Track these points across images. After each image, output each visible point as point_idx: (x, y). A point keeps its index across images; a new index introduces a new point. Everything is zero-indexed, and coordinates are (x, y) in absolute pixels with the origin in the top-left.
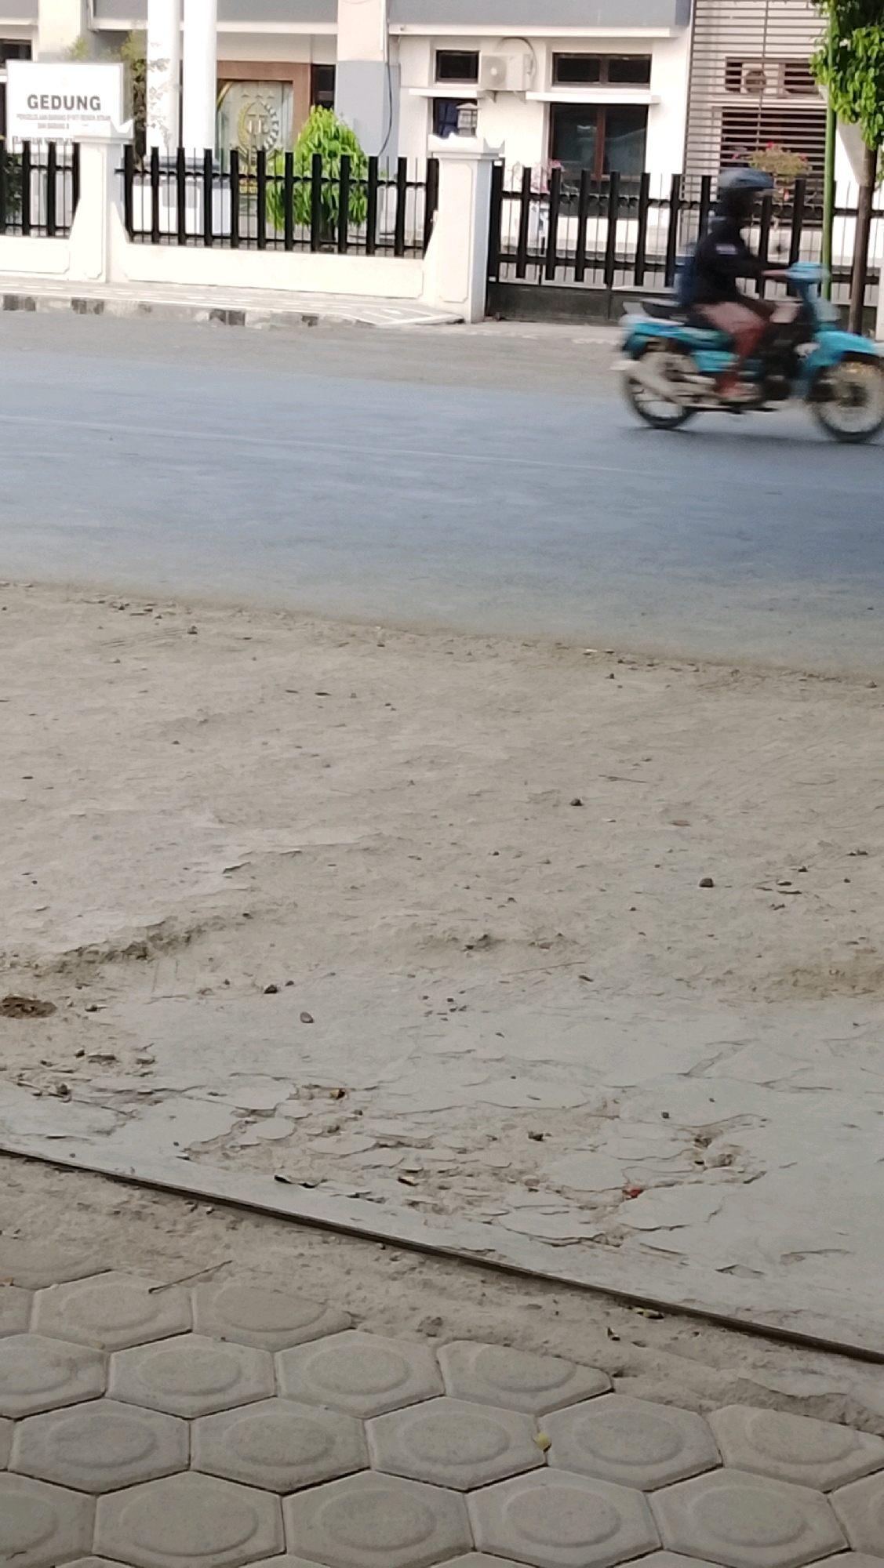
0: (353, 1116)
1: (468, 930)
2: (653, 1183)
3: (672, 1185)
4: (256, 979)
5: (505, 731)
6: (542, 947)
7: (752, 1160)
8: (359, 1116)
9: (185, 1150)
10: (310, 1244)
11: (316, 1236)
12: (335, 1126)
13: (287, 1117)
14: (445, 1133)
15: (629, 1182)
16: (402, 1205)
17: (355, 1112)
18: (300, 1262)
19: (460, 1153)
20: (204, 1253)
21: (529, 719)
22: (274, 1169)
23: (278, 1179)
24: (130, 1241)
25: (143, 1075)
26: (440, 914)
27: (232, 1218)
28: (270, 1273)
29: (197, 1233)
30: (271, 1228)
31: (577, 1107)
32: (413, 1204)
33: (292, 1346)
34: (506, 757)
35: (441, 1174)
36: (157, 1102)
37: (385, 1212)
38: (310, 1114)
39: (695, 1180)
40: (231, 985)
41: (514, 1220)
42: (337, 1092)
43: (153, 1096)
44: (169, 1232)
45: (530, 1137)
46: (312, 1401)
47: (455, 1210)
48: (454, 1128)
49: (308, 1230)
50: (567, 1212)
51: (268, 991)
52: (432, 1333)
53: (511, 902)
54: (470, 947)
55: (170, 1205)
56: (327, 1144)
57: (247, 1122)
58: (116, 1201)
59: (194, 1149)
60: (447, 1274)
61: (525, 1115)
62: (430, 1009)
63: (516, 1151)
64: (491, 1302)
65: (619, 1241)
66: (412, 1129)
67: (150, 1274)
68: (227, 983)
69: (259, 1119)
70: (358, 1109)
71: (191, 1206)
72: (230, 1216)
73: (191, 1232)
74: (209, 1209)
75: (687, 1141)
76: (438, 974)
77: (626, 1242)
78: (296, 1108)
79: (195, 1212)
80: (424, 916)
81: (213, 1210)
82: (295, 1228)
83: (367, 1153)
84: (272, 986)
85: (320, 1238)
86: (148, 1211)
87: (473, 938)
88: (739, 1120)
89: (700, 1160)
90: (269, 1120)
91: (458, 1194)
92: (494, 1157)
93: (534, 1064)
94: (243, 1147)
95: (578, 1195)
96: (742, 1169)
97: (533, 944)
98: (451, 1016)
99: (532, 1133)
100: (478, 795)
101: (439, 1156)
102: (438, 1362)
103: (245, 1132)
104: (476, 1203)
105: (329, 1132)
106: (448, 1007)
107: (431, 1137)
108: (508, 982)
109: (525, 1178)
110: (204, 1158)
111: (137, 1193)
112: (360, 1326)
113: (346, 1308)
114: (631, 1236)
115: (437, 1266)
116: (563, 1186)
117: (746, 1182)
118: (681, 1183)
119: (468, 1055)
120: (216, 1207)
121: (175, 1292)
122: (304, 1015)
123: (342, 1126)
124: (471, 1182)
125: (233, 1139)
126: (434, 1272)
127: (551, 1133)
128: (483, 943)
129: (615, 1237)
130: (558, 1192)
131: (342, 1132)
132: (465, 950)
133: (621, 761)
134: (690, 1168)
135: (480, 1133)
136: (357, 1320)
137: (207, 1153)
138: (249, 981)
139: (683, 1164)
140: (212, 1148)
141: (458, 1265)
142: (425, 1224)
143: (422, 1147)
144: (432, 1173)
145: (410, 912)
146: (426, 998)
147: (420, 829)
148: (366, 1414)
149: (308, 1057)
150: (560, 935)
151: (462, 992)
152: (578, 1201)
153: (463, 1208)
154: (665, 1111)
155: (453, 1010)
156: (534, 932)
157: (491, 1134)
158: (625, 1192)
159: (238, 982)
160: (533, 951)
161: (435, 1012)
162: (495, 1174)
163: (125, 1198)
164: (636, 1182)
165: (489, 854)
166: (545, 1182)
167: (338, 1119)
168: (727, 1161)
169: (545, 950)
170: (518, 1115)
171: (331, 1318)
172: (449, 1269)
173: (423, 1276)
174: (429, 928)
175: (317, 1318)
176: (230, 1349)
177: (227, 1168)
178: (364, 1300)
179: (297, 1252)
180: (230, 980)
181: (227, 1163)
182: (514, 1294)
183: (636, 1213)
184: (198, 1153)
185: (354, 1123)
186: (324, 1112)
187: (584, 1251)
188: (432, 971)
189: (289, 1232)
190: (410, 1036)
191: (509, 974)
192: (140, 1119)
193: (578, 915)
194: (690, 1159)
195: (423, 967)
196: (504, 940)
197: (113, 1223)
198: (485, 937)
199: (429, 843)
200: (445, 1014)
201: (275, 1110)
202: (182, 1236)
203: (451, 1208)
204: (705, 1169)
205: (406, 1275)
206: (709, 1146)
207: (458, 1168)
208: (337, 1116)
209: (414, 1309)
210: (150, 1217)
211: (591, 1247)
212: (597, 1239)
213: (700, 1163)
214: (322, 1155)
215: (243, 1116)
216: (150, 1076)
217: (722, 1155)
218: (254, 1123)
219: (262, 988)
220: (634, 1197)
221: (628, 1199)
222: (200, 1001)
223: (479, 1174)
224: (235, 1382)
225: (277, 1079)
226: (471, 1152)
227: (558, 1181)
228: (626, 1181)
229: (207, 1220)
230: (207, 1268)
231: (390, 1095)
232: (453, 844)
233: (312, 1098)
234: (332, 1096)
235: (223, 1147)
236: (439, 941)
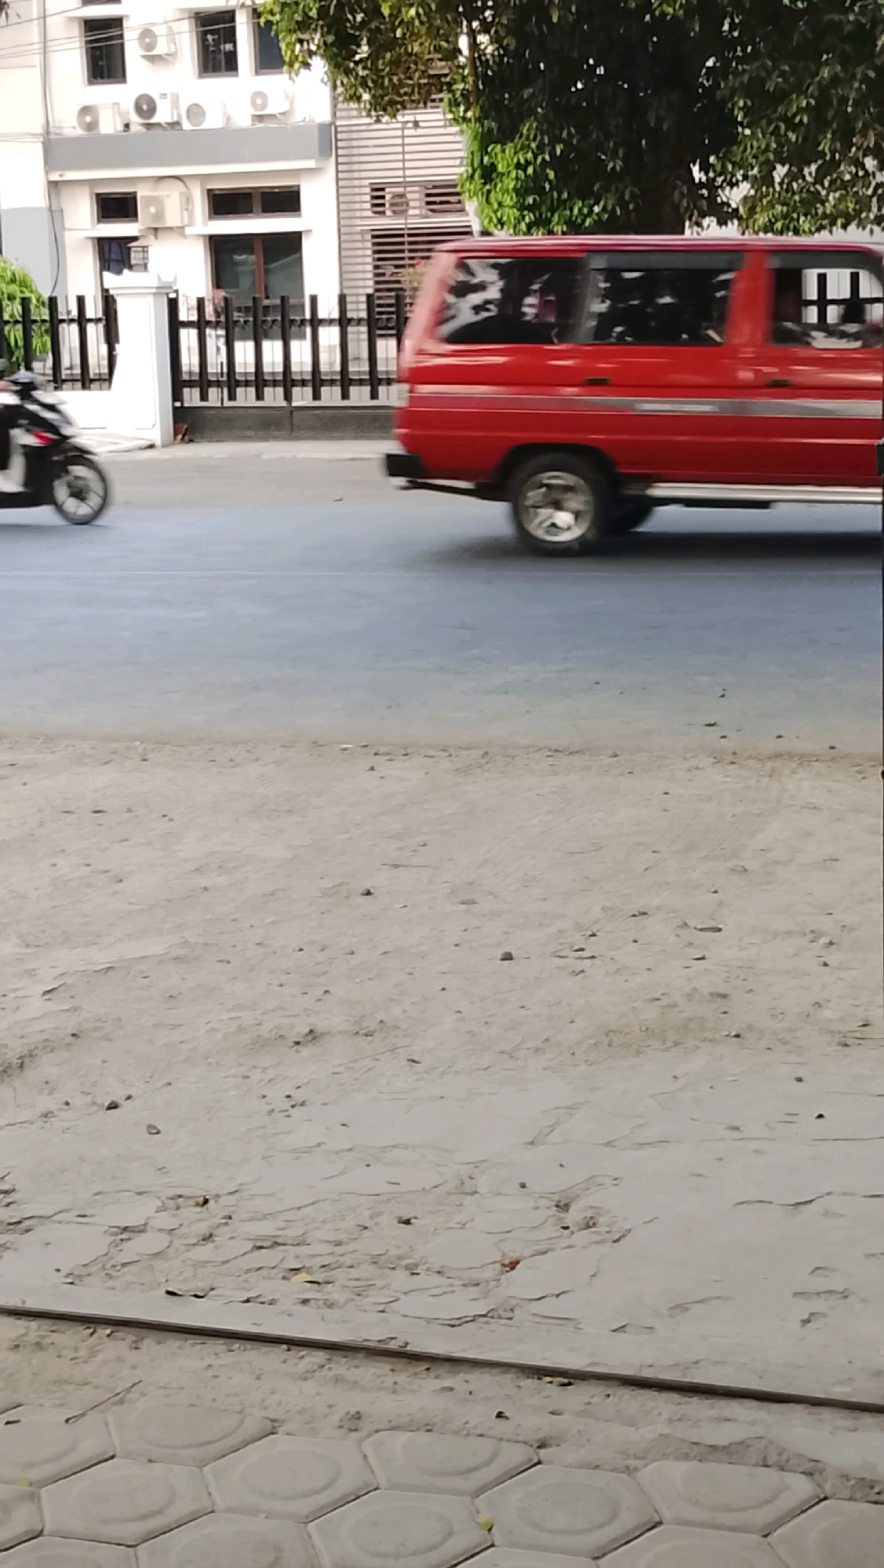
0: (224, 1221)
1: (292, 1027)
2: (527, 1252)
3: (546, 1253)
4: (94, 1097)
5: (282, 831)
6: (366, 1035)
7: (614, 1219)
8: (230, 1221)
9: (68, 1276)
10: (216, 1354)
11: (219, 1345)
12: (207, 1234)
13: (160, 1230)
14: (317, 1228)
15: (504, 1255)
16: (295, 1304)
17: (224, 1218)
18: (210, 1373)
19: (335, 1245)
20: (112, 1376)
21: (304, 817)
22: (160, 1284)
23: (168, 1293)
24: (35, 1374)
25: (8, 1205)
26: (263, 1014)
27: (134, 1338)
28: (182, 1388)
29: (100, 1357)
30: (173, 1343)
31: (436, 1187)
32: (305, 1302)
33: (219, 1459)
34: (290, 855)
35: (323, 1269)
36: (27, 1231)
37: (281, 1313)
38: (181, 1225)
39: (566, 1245)
40: (71, 1106)
41: (404, 1305)
42: (201, 1200)
43: (22, 1225)
44: (72, 1359)
45: (399, 1222)
46: (252, 1512)
47: (346, 1303)
48: (324, 1222)
49: (210, 1341)
50: (453, 1292)
51: (109, 1108)
52: (354, 1428)
53: (327, 994)
54: (297, 1043)
55: (68, 1332)
56: (204, 1252)
57: (122, 1240)
58: (14, 1335)
59: (76, 1273)
60: (356, 1367)
61: (388, 1201)
62: (271, 1107)
63: (388, 1238)
64: (405, 1389)
65: (510, 1314)
66: (284, 1229)
67: (61, 1405)
68: (67, 1104)
69: (132, 1235)
70: (227, 1213)
71: (91, 1330)
72: (130, 1336)
73: (94, 1357)
74: (108, 1331)
75: (548, 1208)
76: (271, 1073)
77: (517, 1312)
78: (166, 1220)
79: (95, 1336)
80: (247, 1018)
81: (112, 1332)
82: (199, 1339)
83: (246, 1256)
84: (112, 1103)
85: (224, 1347)
86: (47, 1341)
87: (299, 1033)
88: (592, 1182)
89: (565, 1225)
90: (143, 1235)
91: (344, 1287)
92: (369, 1245)
93: (384, 1149)
94: (124, 1265)
95: (458, 1273)
96: (608, 1230)
97: (357, 1033)
98: (294, 1112)
99: (400, 1218)
100: (272, 894)
101: (317, 1252)
102: (365, 1456)
103: (121, 1250)
104: (365, 1293)
105: (203, 1240)
106: (287, 1104)
107: (305, 1233)
108: (340, 1073)
109: (404, 1263)
110: (87, 1280)
111: (34, 1324)
112: (281, 1430)
113: (263, 1414)
114: (521, 1307)
115: (344, 1360)
116: (443, 1266)
117: (615, 1242)
118: (552, 1250)
119: (318, 1149)
120: (115, 1328)
121: (91, 1417)
122: (150, 1127)
123: (214, 1233)
124: (354, 1274)
125: (112, 1258)
126: (341, 1366)
127: (419, 1216)
128: (310, 1038)
129: (505, 1310)
130: (439, 1272)
131: (215, 1239)
132: (293, 1047)
133: (400, 849)
134: (558, 1234)
135: (350, 1223)
136: (276, 1424)
137: (89, 1275)
138: (88, 1099)
139: (552, 1231)
140: (93, 1269)
141: (365, 1358)
142: (323, 1319)
143: (298, 1244)
144: (314, 1269)
145: (233, 1015)
146: (264, 1097)
147: (222, 933)
148: (307, 1517)
149: (164, 1168)
150: (382, 1021)
151: (299, 1087)
152: (460, 1279)
153: (353, 1300)
154: (522, 1181)
155: (293, 1106)
156: (356, 1021)
157: (361, 1223)
158: (504, 1265)
159: (78, 1101)
160: (359, 1039)
161: (276, 1111)
162: (375, 1263)
163: (23, 1331)
164: (512, 1254)
165: (294, 951)
166: (425, 1263)
167: (210, 1227)
168: (591, 1223)
169: (370, 1038)
170: (381, 1202)
171: (252, 1426)
172: (356, 1362)
173: (333, 1372)
174: (255, 1028)
175: (237, 1429)
176: (157, 1469)
177: (113, 1288)
178: (279, 1404)
179: (205, 1364)
180: (69, 1101)
181: (111, 1283)
182: (425, 1379)
183: (519, 1284)
184: (80, 1276)
185: (226, 1228)
186: (196, 1222)
187: (481, 1328)
188: (265, 1070)
189: (193, 1345)
190: (258, 1136)
191: (340, 1065)
192: (15, 1250)
193: (393, 1000)
194: (556, 1225)
195: (255, 1067)
196: (329, 1033)
197: (14, 1356)
198: (311, 1031)
199: (235, 946)
200: (287, 1111)
201: (145, 1224)
202: (86, 1362)
203: (342, 1300)
204: (573, 1233)
205: (316, 1373)
206: (570, 1211)
207: (338, 1261)
208: (208, 1223)
209: (331, 1406)
210: (52, 1346)
211: (487, 1323)
212: (490, 1315)
213: (566, 1228)
214: (204, 1264)
215: (116, 1234)
216: (14, 1205)
217: (586, 1217)
218: (129, 1239)
219: (103, 1105)
220: (513, 1268)
221: (507, 1272)
222: (44, 1125)
223: (359, 1264)
224: (171, 1502)
225: (140, 1194)
226: (347, 1243)
227: (436, 1262)
228: (501, 1254)
229: (109, 1343)
230: (118, 1392)
231: (253, 1196)
232: (258, 944)
233: (178, 1208)
234: (197, 1204)
235: (104, 1268)
236: (267, 1039)
